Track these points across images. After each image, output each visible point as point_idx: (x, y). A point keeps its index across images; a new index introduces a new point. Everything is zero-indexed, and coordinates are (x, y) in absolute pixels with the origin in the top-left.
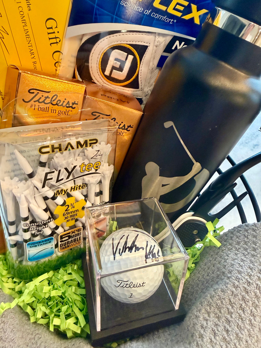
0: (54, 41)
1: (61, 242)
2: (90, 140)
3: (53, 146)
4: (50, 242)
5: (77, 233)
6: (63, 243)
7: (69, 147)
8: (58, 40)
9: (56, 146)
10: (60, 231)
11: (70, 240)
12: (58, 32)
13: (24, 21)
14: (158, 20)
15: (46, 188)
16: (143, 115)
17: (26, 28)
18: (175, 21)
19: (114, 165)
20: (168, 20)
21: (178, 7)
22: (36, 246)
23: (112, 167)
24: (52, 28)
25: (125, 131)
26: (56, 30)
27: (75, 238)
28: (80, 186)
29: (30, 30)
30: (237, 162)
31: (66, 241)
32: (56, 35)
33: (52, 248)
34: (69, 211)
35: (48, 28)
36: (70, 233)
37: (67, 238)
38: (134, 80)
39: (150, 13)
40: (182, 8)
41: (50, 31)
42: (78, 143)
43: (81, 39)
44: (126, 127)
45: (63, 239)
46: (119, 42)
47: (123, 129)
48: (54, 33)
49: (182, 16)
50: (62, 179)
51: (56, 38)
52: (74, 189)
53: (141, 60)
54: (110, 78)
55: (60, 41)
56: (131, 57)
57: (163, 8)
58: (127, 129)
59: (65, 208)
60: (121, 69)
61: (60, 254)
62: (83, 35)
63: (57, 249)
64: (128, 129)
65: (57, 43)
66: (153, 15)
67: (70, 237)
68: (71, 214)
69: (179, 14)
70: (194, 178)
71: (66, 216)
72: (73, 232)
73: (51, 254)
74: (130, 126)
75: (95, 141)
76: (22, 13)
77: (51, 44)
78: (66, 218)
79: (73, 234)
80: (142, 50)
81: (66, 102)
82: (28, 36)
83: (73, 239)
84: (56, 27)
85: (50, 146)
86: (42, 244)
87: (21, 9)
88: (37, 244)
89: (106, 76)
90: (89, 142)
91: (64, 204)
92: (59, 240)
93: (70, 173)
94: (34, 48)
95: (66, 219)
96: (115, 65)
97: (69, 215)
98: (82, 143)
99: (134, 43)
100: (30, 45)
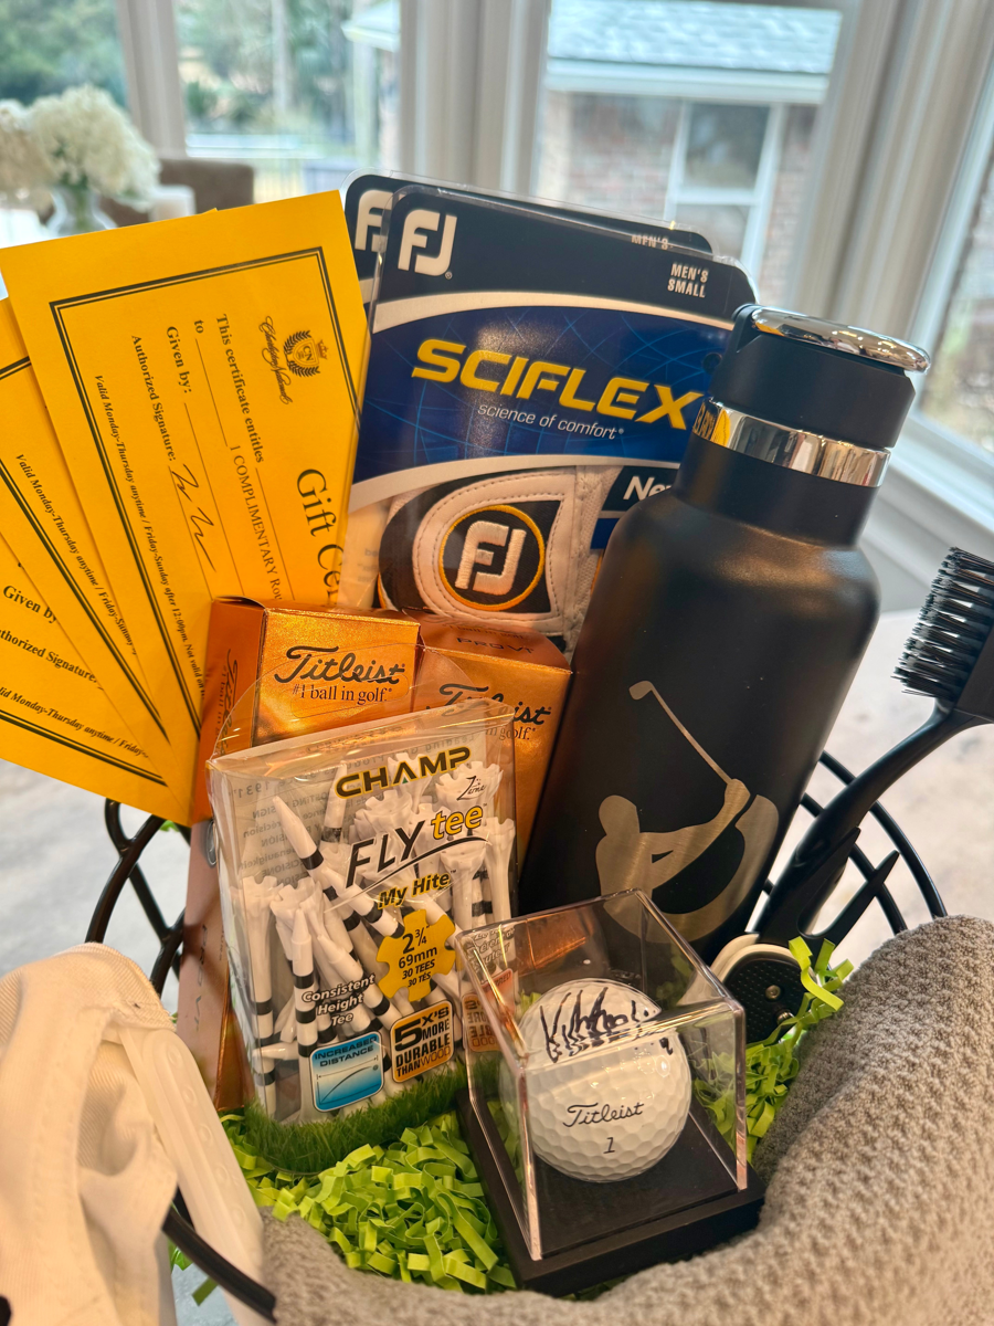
0: (320, 522)
1: (399, 1048)
2: (452, 752)
3: (366, 775)
4: (370, 1049)
5: (436, 1021)
6: (402, 1052)
7: (404, 774)
8: (329, 519)
9: (374, 773)
10: (391, 1017)
11: (420, 1044)
12: (329, 500)
13: (247, 488)
14: (576, 434)
15: (355, 889)
16: (573, 677)
17: (252, 502)
18: (621, 431)
19: (515, 819)
20: (603, 432)
21: (623, 397)
22: (335, 1061)
23: (509, 824)
24: (313, 493)
25: (532, 725)
26: (322, 496)
27: (433, 1038)
28: (436, 878)
29: (262, 506)
31: (411, 1048)
32: (326, 507)
33: (376, 1068)
34: (413, 953)
35: (304, 495)
36: (418, 1022)
37: (412, 1038)
38: (535, 590)
39: (555, 423)
40: (633, 399)
41: (311, 499)
42: (425, 762)
43: (387, 508)
44: (533, 715)
45: (405, 1041)
46: (484, 503)
47: (525, 721)
48: (320, 503)
49: (637, 416)
50: (392, 861)
51: (324, 514)
52: (422, 886)
53: (546, 538)
54: (471, 595)
55: (334, 521)
56: (519, 535)
57: (587, 405)
58: (535, 720)
59: (402, 943)
60: (496, 567)
61: (395, 1089)
62: (391, 500)
63: (388, 1074)
64: (539, 719)
65: (327, 525)
66: (563, 424)
67: (420, 1034)
68: (419, 963)
69: (629, 414)
70: (737, 826)
71: (407, 968)
72: (428, 1019)
73: (376, 1086)
74: (541, 711)
75: (463, 754)
76: (242, 470)
77: (313, 531)
78: (407, 974)
79: (429, 1025)
80: (545, 513)
81: (376, 669)
82: (257, 521)
83: (427, 1041)
84: (325, 489)
85: (361, 777)
86: (351, 1053)
87: (239, 461)
88: (338, 1056)
89: (459, 591)
90: (448, 758)
91: (399, 932)
92: (394, 1044)
93: (409, 842)
94: (273, 547)
95: (408, 978)
96: (480, 561)
97: (414, 966)
98: (434, 762)
99: (523, 499)
100: (263, 541)
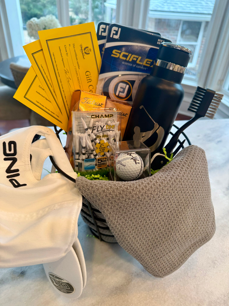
0: (89, 81)
1: (98, 162)
4: (93, 161)
5: (105, 160)
6: (99, 163)
7: (102, 117)
8: (91, 80)
9: (97, 115)
10: (97, 157)
11: (102, 163)
12: (91, 77)
13: (77, 74)
14: (139, 68)
15: (93, 134)
16: (132, 108)
17: (78, 76)
18: (147, 68)
19: (121, 130)
20: (144, 68)
21: (148, 62)
22: (88, 162)
24: (88, 75)
25: (125, 116)
26: (90, 76)
27: (104, 162)
28: (106, 135)
29: (79, 77)
30: (180, 127)
31: (100, 163)
32: (90, 78)
33: (94, 165)
34: (102, 147)
35: (87, 76)
36: (101, 159)
37: (100, 161)
38: (130, 97)
39: (136, 66)
40: (150, 63)
41: (88, 76)
42: (105, 115)
45: (99, 161)
47: (123, 116)
48: (89, 77)
49: (150, 66)
50: (99, 131)
51: (90, 79)
52: (104, 136)
53: (132, 87)
54: (118, 97)
55: (92, 81)
56: (128, 86)
57: (141, 63)
59: (100, 145)
60: (123, 92)
61: (97, 169)
63: (96, 166)
65: (90, 81)
66: (137, 67)
67: (102, 161)
68: (102, 149)
70: (157, 132)
71: (100, 149)
72: (103, 159)
73: (94, 168)
74: (126, 114)
75: (112, 115)
76: (76, 70)
77: (88, 82)
78: (100, 150)
79: (103, 160)
80: (133, 82)
81: (99, 103)
82: (78, 80)
83: (103, 163)
84: (90, 75)
85: (95, 115)
86: (90, 161)
87: (76, 69)
88: (88, 161)
90: (110, 116)
91: (99, 143)
92: (97, 161)
93: (102, 128)
94: (81, 85)
95: (100, 151)
96: (121, 90)
97: (101, 149)
98: (107, 116)
99: (129, 80)
100: (79, 83)
